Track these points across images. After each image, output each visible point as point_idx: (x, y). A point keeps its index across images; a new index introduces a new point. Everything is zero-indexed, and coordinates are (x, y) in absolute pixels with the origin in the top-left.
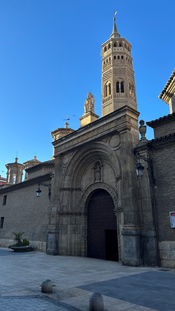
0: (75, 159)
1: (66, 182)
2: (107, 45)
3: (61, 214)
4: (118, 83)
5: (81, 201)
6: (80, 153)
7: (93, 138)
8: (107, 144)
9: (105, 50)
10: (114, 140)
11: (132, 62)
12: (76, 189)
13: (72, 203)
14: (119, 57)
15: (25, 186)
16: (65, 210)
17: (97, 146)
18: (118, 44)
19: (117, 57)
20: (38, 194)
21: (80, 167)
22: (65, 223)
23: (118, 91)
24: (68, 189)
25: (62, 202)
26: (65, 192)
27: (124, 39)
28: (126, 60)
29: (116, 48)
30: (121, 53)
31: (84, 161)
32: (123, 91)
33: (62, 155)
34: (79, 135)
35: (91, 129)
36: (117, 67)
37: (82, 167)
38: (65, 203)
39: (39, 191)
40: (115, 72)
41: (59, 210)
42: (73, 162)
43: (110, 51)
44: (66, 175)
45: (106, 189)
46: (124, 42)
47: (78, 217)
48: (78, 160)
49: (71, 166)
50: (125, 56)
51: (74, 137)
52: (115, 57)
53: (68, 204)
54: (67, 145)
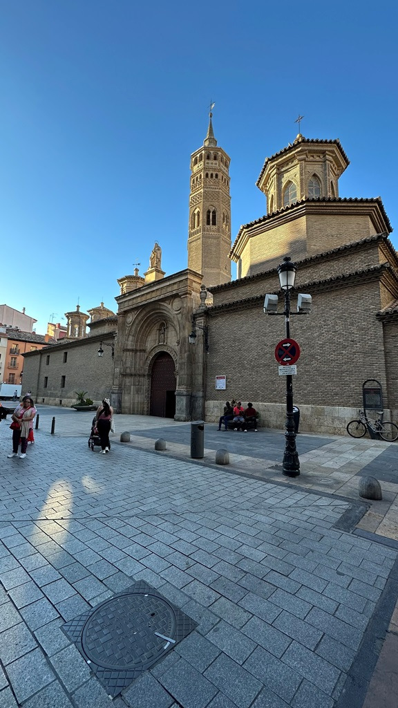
0: (140, 318)
1: (130, 343)
2: (198, 155)
3: (124, 375)
4: (209, 212)
5: (144, 364)
6: (144, 312)
7: (157, 299)
8: (169, 307)
9: (196, 163)
10: (176, 303)
11: (230, 184)
12: (141, 351)
13: (135, 364)
14: (212, 175)
15: (87, 344)
16: (128, 371)
17: (161, 307)
18: (212, 157)
19: (209, 175)
20: (99, 354)
21: (144, 328)
22: (129, 384)
23: (208, 224)
24: (132, 350)
25: (125, 363)
26: (128, 353)
27: (220, 149)
28: (221, 181)
29: (210, 162)
30: (215, 170)
31: (149, 321)
32: (214, 224)
33: (126, 312)
34: (143, 293)
35: (155, 288)
36: (209, 189)
37: (146, 327)
38: (128, 364)
39: (101, 351)
40: (206, 196)
41: (122, 371)
42: (137, 322)
43: (201, 165)
44: (129, 335)
45: (169, 352)
46: (220, 153)
47: (142, 379)
48: (142, 320)
49: (135, 325)
50: (220, 175)
51: (138, 295)
52: (207, 175)
53: (131, 365)
54: (131, 303)
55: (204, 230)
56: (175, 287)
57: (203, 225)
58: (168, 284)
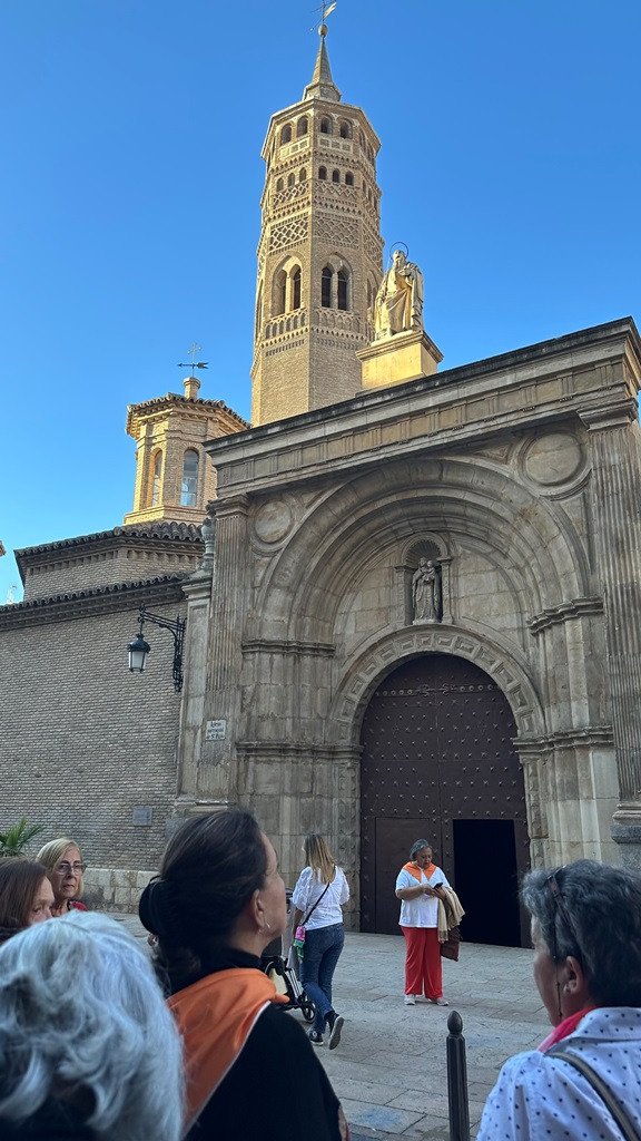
0: (324, 521)
1: (271, 617)
2: (295, 120)
3: (249, 749)
4: (327, 271)
5: (332, 702)
6: (352, 499)
7: (439, 440)
8: (508, 470)
9: (286, 136)
10: (549, 457)
11: (380, 206)
12: (316, 650)
13: (297, 707)
14: (336, 175)
16: (267, 731)
17: (449, 476)
18: (337, 128)
19: (329, 175)
20: (134, 660)
21: (337, 558)
22: (272, 789)
23: (326, 303)
24: (284, 648)
25: (255, 698)
26: (266, 657)
27: (357, 113)
28: (360, 193)
29: (331, 139)
30: (345, 161)
31: (362, 532)
32: (343, 306)
33: (256, 500)
34: (360, 422)
35: (430, 401)
36: (329, 210)
37: (345, 558)
38: (269, 704)
39: (141, 648)
40: (320, 225)
41: (241, 731)
42: (310, 534)
43: (304, 145)
44: (272, 585)
46: (357, 123)
47: (323, 767)
48: (333, 527)
49: (300, 549)
50: (359, 178)
51: (331, 429)
52: (322, 173)
53: (282, 708)
54: (290, 461)
55: (315, 319)
56: (553, 391)
57: (313, 307)
58: (509, 379)
